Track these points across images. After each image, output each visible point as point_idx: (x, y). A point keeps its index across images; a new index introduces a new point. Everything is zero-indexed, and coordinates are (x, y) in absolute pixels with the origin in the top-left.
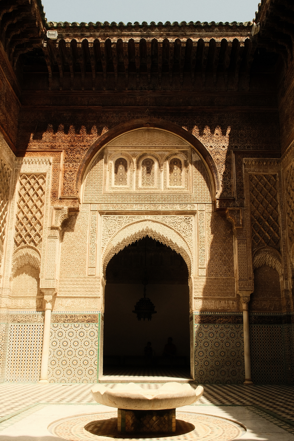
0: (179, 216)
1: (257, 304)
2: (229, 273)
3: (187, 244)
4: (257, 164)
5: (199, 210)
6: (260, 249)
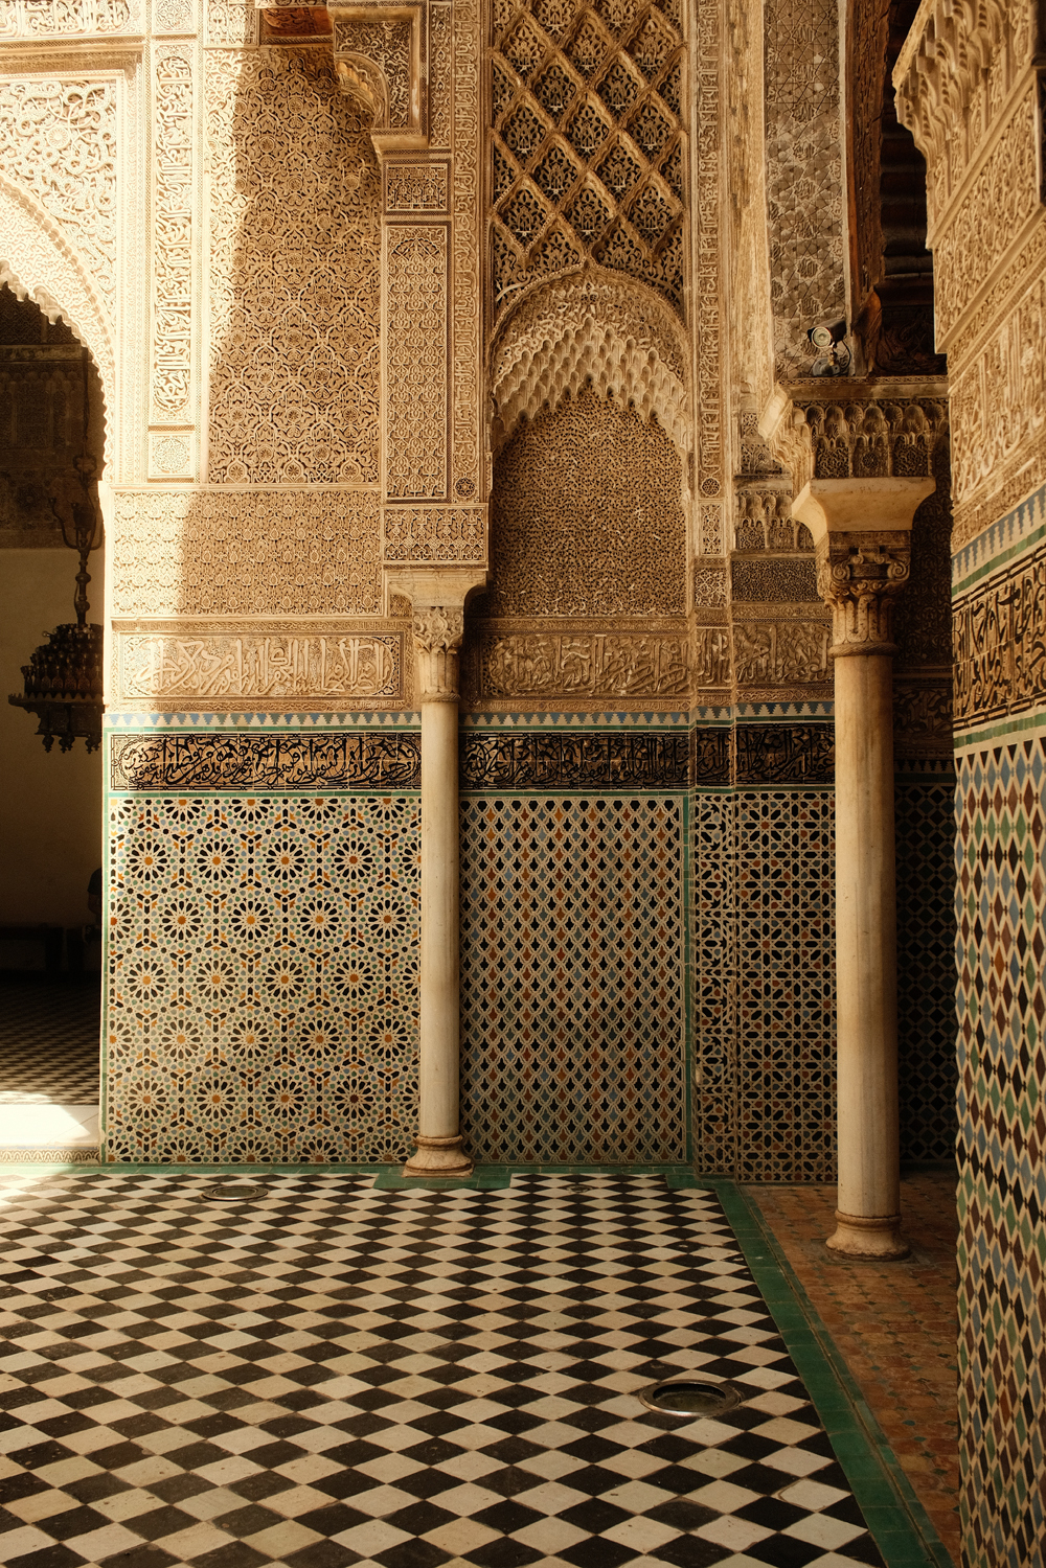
1: (526, 657)
3: (78, 271)
5: (157, 30)
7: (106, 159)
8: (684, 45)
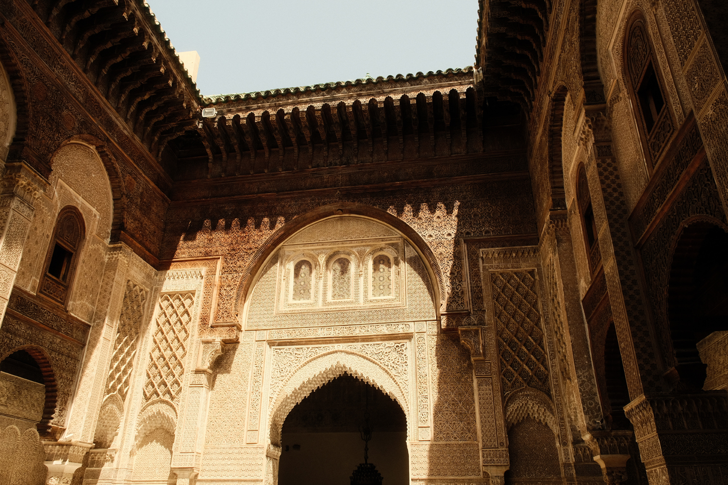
0: (386, 343)
2: (469, 435)
3: (400, 388)
4: (502, 256)
5: (416, 331)
6: (516, 393)
7: (405, 361)
8: (543, 334)
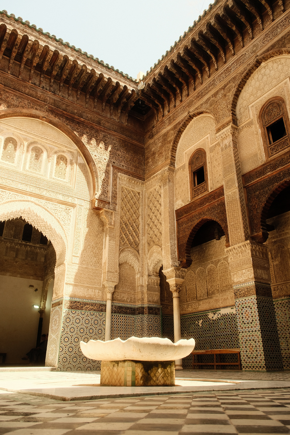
0: (60, 205)
1: (118, 295)
2: (98, 265)
3: (65, 232)
4: (128, 180)
5: (79, 204)
6: (125, 248)
7: (70, 218)
8: (140, 224)
